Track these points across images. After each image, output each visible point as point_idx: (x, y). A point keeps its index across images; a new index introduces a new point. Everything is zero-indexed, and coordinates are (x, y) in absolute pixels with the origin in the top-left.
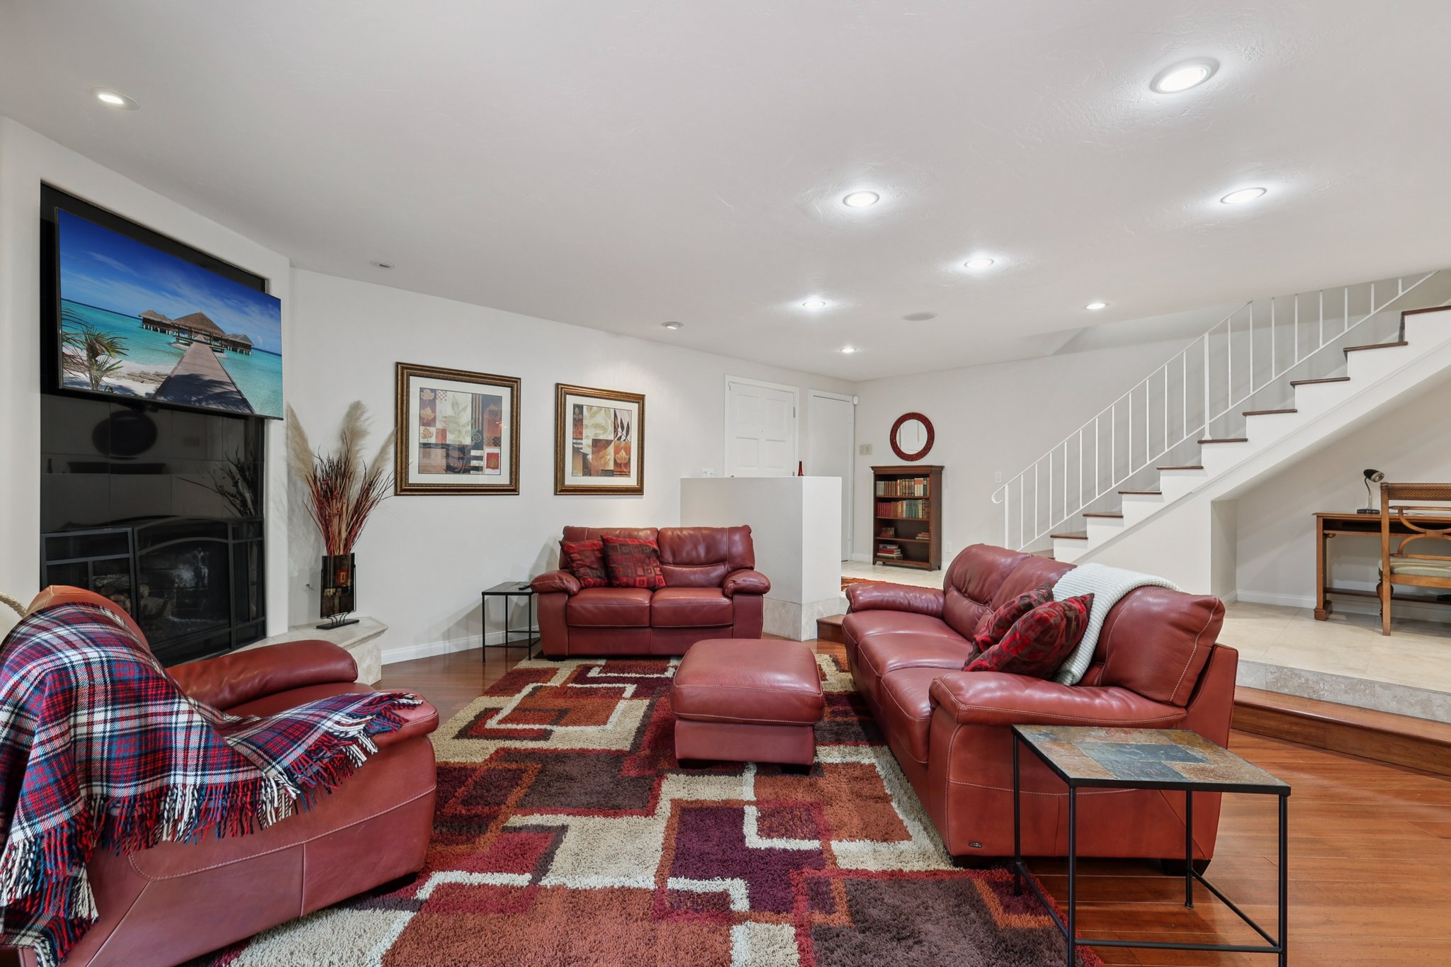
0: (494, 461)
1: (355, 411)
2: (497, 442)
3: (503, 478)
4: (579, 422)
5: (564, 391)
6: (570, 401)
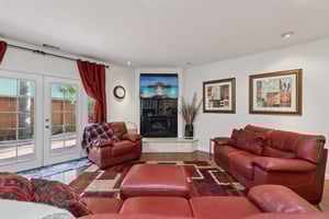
0: (227, 104)
1: (195, 95)
2: (228, 98)
3: (230, 108)
4: (259, 88)
5: (252, 77)
6: (255, 81)
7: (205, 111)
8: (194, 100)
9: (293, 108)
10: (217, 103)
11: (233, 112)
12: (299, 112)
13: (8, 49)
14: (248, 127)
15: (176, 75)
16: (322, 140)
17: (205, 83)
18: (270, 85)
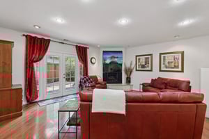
2: (149, 64)
4: (164, 59)
5: (161, 54)
6: (162, 56)
7: (137, 70)
8: (131, 64)
9: (180, 69)
10: (143, 66)
11: (151, 70)
12: (182, 71)
13: (51, 42)
14: (159, 78)
15: (121, 52)
16: (189, 82)
17: (136, 56)
18: (169, 58)
